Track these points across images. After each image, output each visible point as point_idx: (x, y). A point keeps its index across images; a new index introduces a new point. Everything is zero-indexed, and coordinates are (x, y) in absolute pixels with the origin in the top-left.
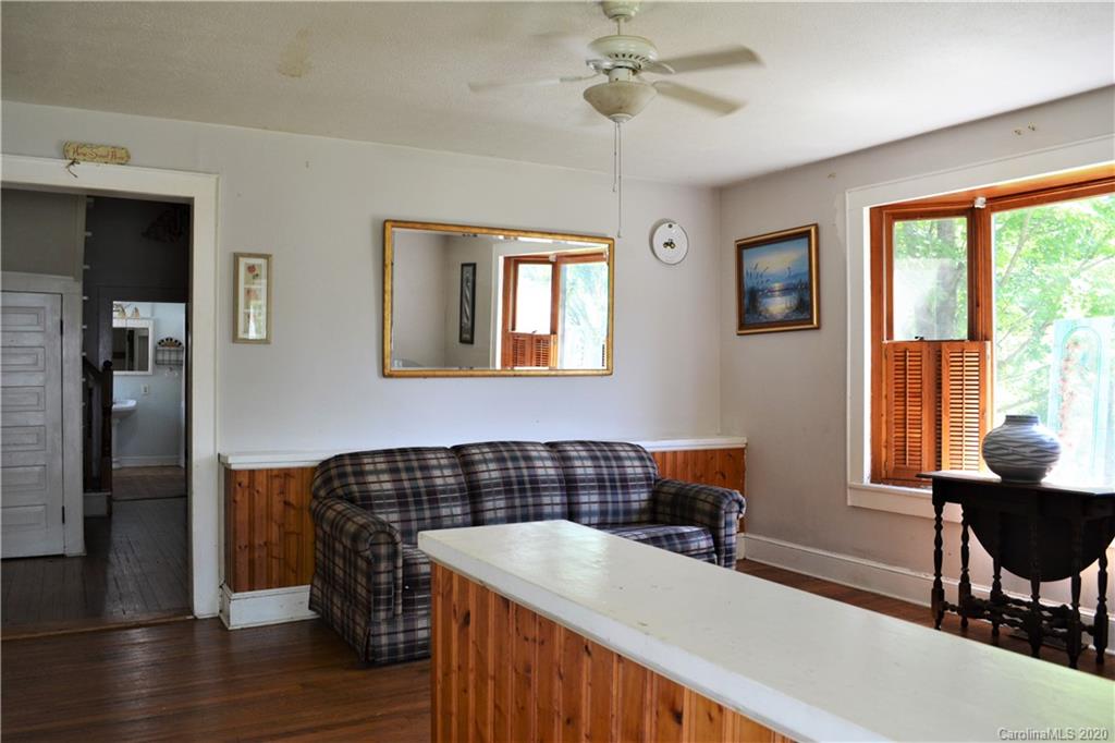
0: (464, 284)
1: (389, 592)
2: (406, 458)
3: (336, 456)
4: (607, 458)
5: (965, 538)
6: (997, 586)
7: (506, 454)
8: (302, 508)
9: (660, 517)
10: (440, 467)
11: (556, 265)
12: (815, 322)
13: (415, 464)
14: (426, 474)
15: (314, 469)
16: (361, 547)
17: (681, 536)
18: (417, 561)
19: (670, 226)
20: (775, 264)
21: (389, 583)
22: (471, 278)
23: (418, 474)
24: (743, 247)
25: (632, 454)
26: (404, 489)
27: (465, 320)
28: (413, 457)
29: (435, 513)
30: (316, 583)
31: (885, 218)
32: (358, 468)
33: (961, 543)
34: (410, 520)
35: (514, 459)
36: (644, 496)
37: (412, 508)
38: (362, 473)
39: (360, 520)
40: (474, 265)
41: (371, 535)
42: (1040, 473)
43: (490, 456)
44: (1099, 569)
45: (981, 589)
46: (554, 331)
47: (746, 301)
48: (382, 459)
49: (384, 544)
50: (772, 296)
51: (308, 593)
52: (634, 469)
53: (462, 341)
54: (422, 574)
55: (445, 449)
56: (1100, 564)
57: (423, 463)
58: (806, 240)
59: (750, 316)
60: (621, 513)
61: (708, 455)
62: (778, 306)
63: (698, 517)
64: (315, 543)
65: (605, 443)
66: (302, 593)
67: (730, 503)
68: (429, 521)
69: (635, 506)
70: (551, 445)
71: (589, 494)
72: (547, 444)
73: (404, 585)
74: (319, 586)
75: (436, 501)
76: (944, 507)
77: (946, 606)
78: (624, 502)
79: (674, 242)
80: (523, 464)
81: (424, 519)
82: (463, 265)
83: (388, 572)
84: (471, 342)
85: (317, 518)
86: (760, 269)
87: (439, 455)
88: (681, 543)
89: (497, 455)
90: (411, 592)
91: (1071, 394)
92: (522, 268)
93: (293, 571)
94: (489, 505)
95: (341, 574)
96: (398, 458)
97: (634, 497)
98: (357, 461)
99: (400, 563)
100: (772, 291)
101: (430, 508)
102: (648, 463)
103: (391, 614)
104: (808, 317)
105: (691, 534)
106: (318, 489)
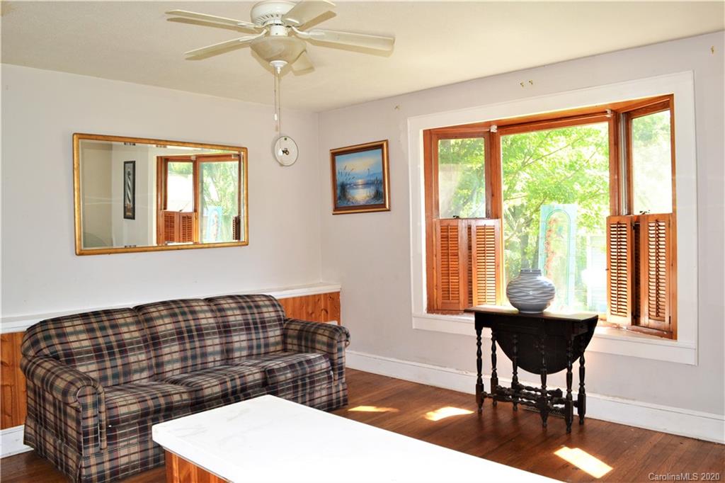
0: (127, 175)
1: (96, 432)
2: (99, 319)
3: (41, 322)
4: (250, 307)
5: (494, 349)
6: (515, 379)
7: (177, 311)
8: (13, 365)
9: (290, 347)
10: (127, 325)
11: (196, 162)
12: (387, 206)
13: (107, 324)
14: (117, 331)
15: (24, 334)
16: (71, 399)
17: (309, 361)
18: (117, 405)
19: (286, 139)
20: (359, 167)
21: (96, 425)
22: (131, 172)
23: (110, 332)
24: (335, 154)
25: (267, 303)
26: (100, 344)
27: (128, 202)
28: (105, 318)
29: (126, 361)
30: (29, 423)
31: (433, 137)
32: (60, 331)
33: (491, 352)
34: (106, 368)
35: (183, 314)
36: (278, 332)
37: (107, 358)
38: (64, 335)
39: (69, 377)
40: (134, 163)
41: (79, 389)
42: (544, 307)
43: (164, 313)
44: (579, 365)
45: (505, 382)
46: (195, 211)
47: (338, 192)
48: (79, 322)
49: (90, 395)
50: (357, 188)
51: (23, 431)
52: (269, 314)
53: (126, 217)
54: (122, 415)
55: (129, 309)
56: (580, 361)
57: (113, 322)
58: (381, 150)
59: (342, 201)
60: (263, 346)
61: (316, 298)
62: (361, 195)
63: (318, 346)
64: (26, 391)
65: (248, 296)
66: (18, 432)
67: (340, 335)
68: (121, 367)
69: (272, 340)
70: (209, 300)
71: (239, 335)
72: (206, 299)
73: (107, 425)
74: (33, 426)
75: (125, 351)
76: (483, 331)
77: (485, 395)
78: (264, 338)
79: (288, 150)
80: (190, 317)
81: (117, 366)
82: (125, 163)
83: (94, 416)
84: (133, 218)
85: (29, 374)
86: (348, 170)
87: (125, 315)
88: (309, 367)
89: (170, 311)
90: (113, 430)
91: (553, 252)
92: (171, 164)
93: (9, 416)
94: (166, 350)
95: (52, 418)
96: (93, 320)
97: (271, 334)
98: (59, 325)
99: (103, 408)
100: (356, 185)
101: (121, 358)
102: (279, 309)
103: (98, 449)
104: (383, 203)
105: (315, 360)
106: (28, 349)
